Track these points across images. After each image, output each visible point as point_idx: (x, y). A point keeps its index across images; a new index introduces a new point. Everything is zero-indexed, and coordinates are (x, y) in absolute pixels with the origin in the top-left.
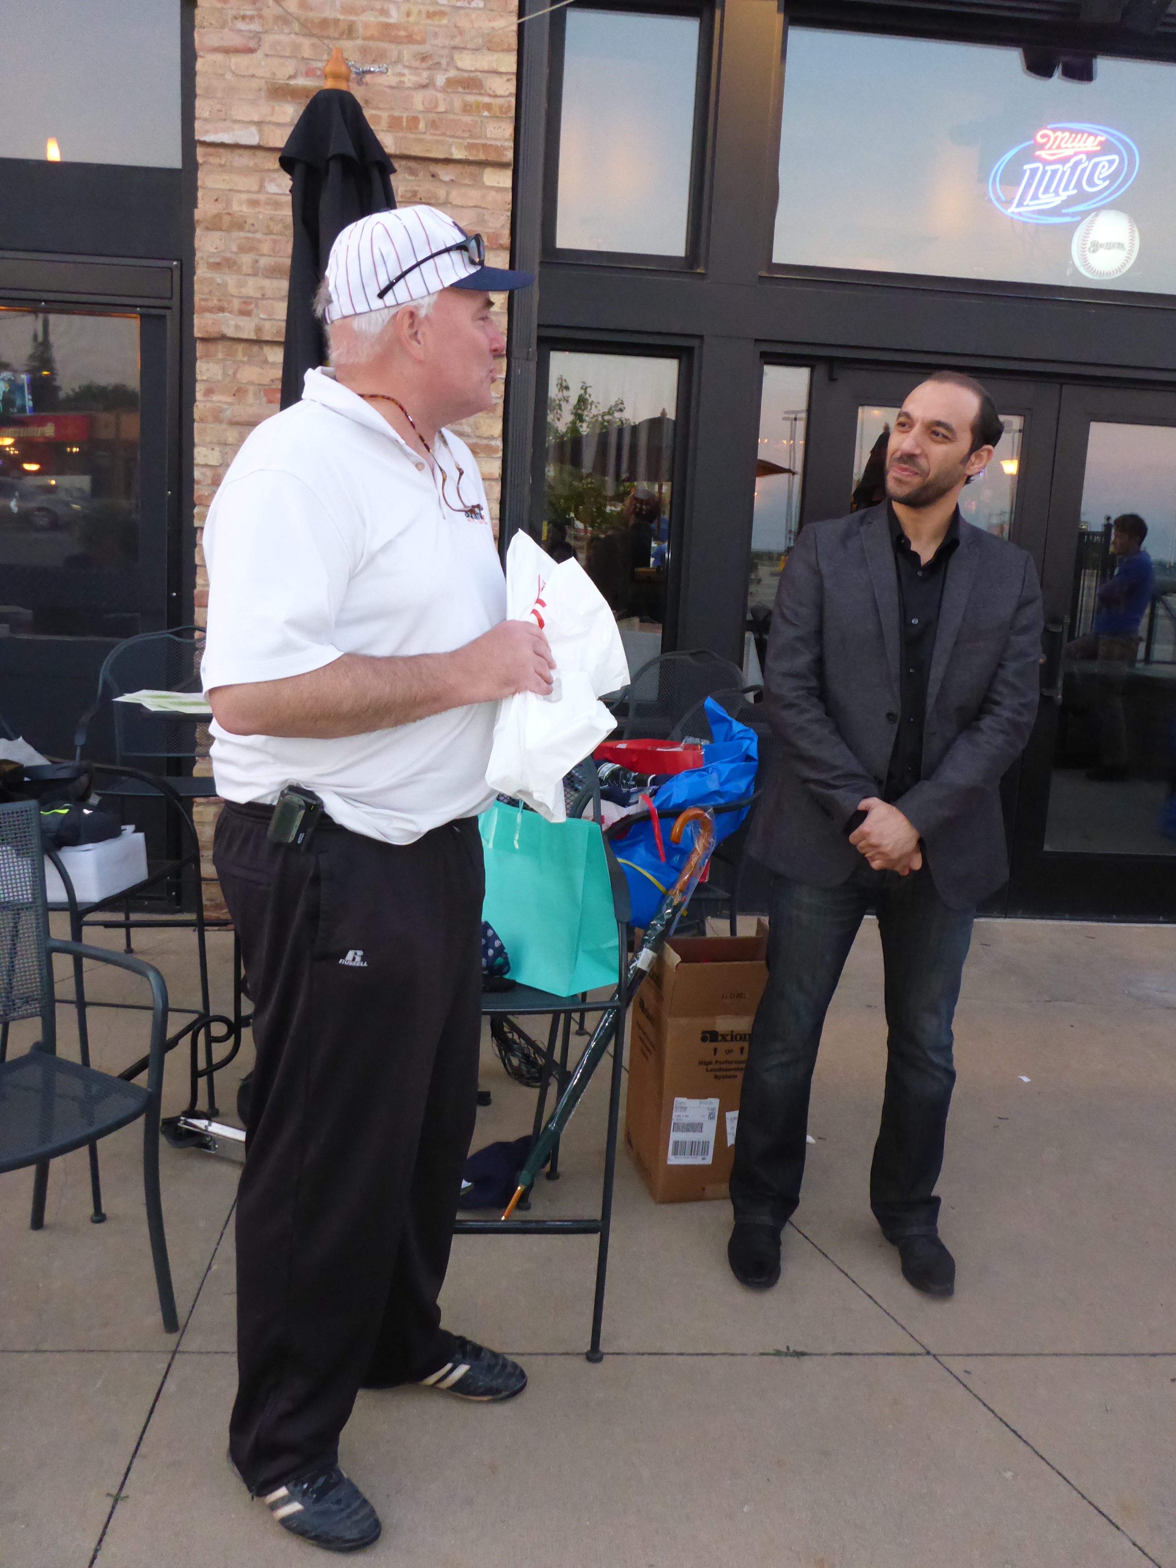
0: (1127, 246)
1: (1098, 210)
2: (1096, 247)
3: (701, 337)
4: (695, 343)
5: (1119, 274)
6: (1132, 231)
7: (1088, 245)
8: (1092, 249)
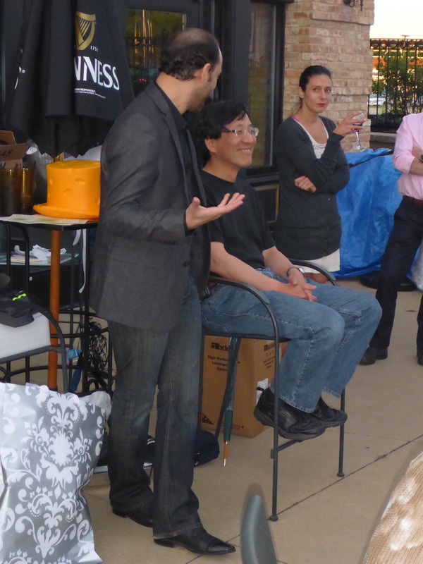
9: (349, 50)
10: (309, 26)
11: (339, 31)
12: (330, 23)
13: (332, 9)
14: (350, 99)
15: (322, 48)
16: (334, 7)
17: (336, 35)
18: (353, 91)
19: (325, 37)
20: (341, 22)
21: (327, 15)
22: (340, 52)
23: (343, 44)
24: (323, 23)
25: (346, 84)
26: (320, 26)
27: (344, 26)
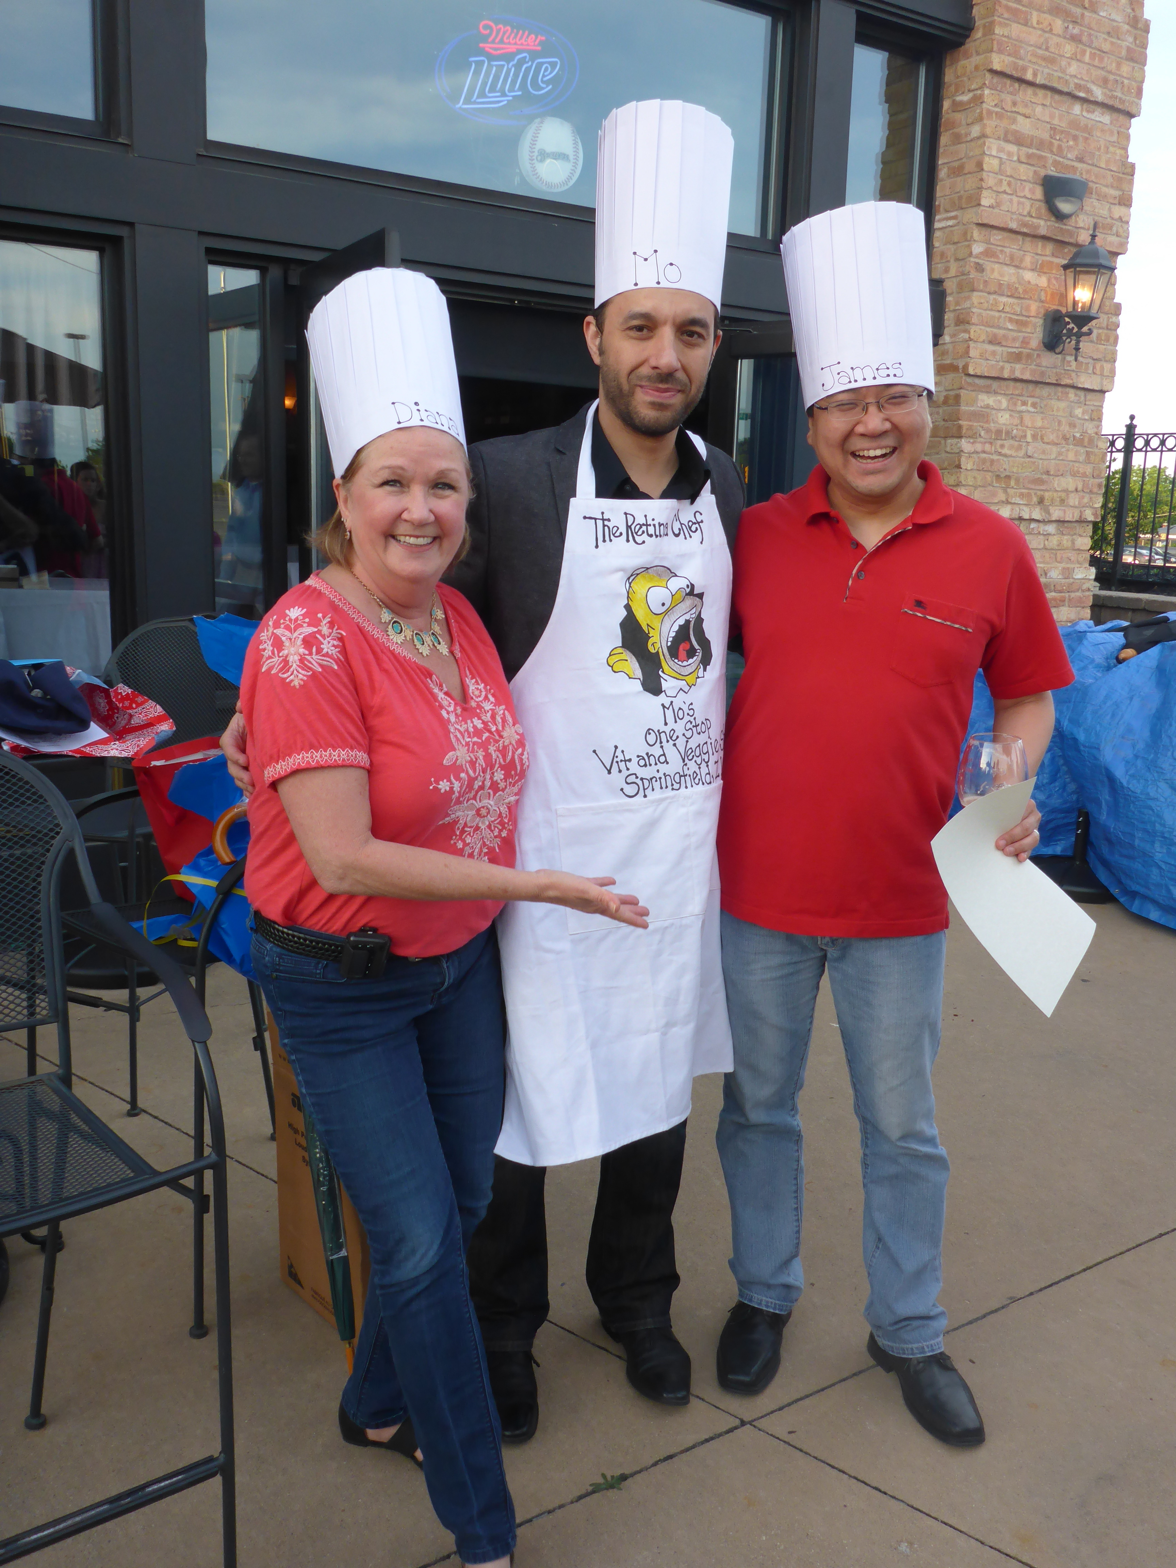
0: (571, 157)
1: (543, 115)
2: (544, 155)
3: (131, 225)
4: (123, 232)
5: (566, 187)
6: (576, 143)
7: (536, 154)
8: (539, 158)
9: (1052, 437)
10: (961, 388)
11: (1030, 401)
12: (1012, 384)
13: (1017, 358)
14: (1051, 528)
15: (988, 431)
16: (1020, 353)
17: (1024, 408)
18: (1056, 514)
19: (1000, 410)
20: (1037, 383)
21: (1002, 368)
22: (1029, 439)
23: (1039, 424)
24: (995, 385)
25: (1041, 501)
26: (988, 391)
27: (1045, 391)
